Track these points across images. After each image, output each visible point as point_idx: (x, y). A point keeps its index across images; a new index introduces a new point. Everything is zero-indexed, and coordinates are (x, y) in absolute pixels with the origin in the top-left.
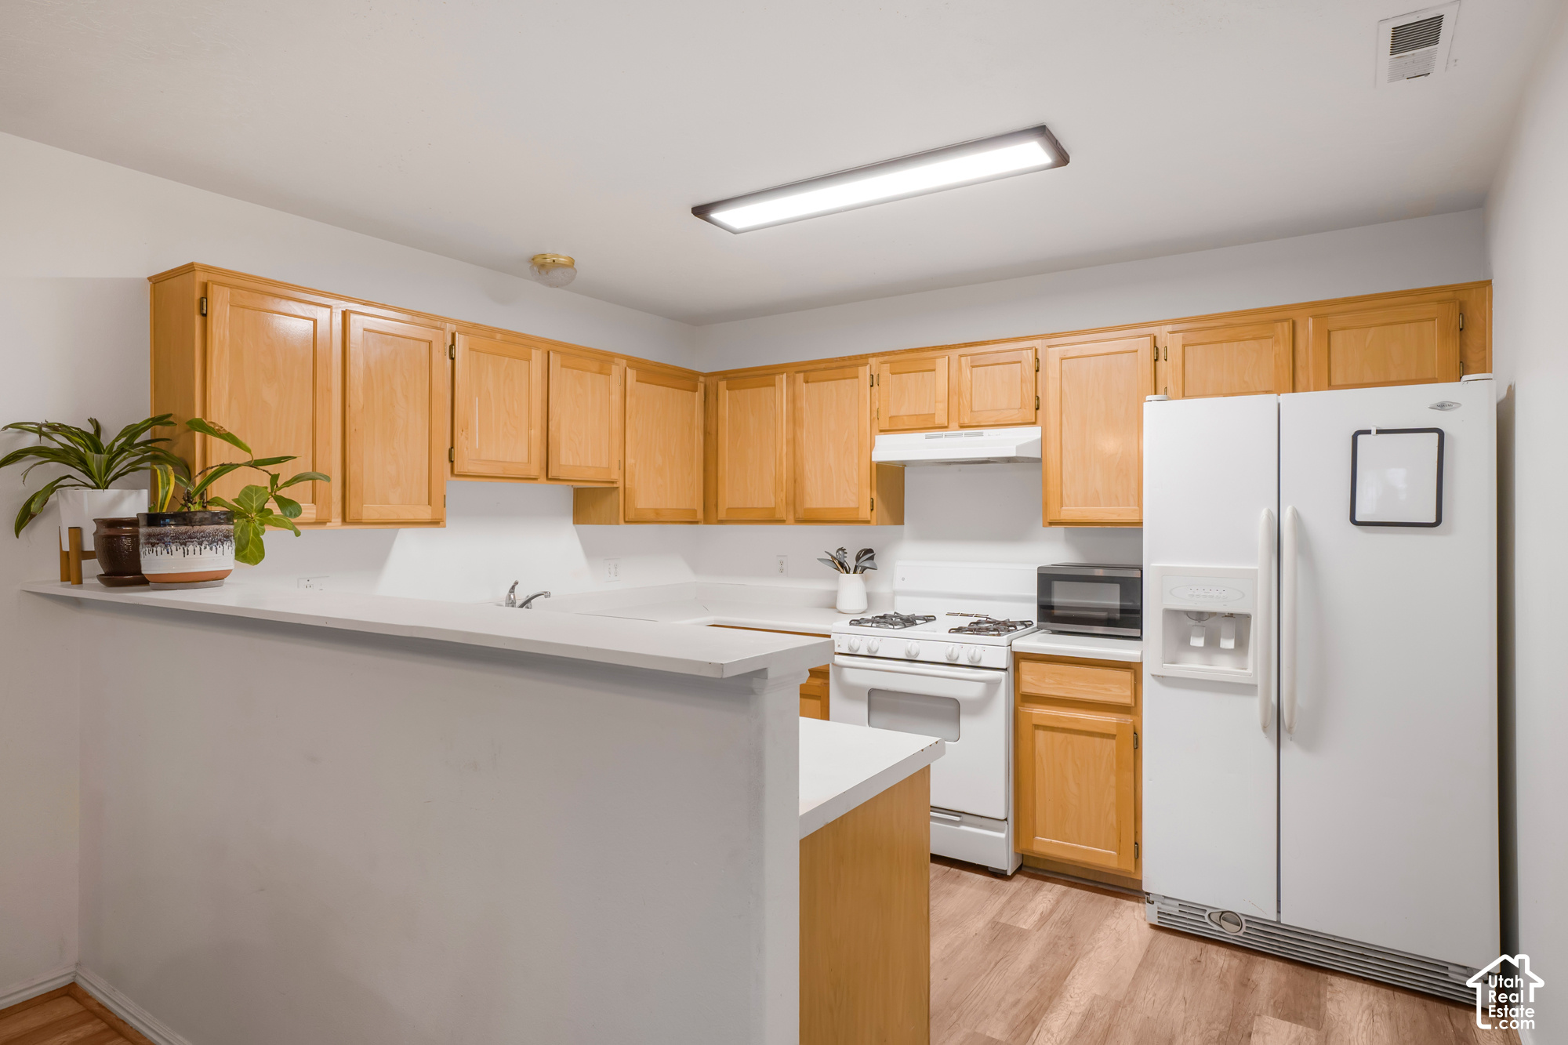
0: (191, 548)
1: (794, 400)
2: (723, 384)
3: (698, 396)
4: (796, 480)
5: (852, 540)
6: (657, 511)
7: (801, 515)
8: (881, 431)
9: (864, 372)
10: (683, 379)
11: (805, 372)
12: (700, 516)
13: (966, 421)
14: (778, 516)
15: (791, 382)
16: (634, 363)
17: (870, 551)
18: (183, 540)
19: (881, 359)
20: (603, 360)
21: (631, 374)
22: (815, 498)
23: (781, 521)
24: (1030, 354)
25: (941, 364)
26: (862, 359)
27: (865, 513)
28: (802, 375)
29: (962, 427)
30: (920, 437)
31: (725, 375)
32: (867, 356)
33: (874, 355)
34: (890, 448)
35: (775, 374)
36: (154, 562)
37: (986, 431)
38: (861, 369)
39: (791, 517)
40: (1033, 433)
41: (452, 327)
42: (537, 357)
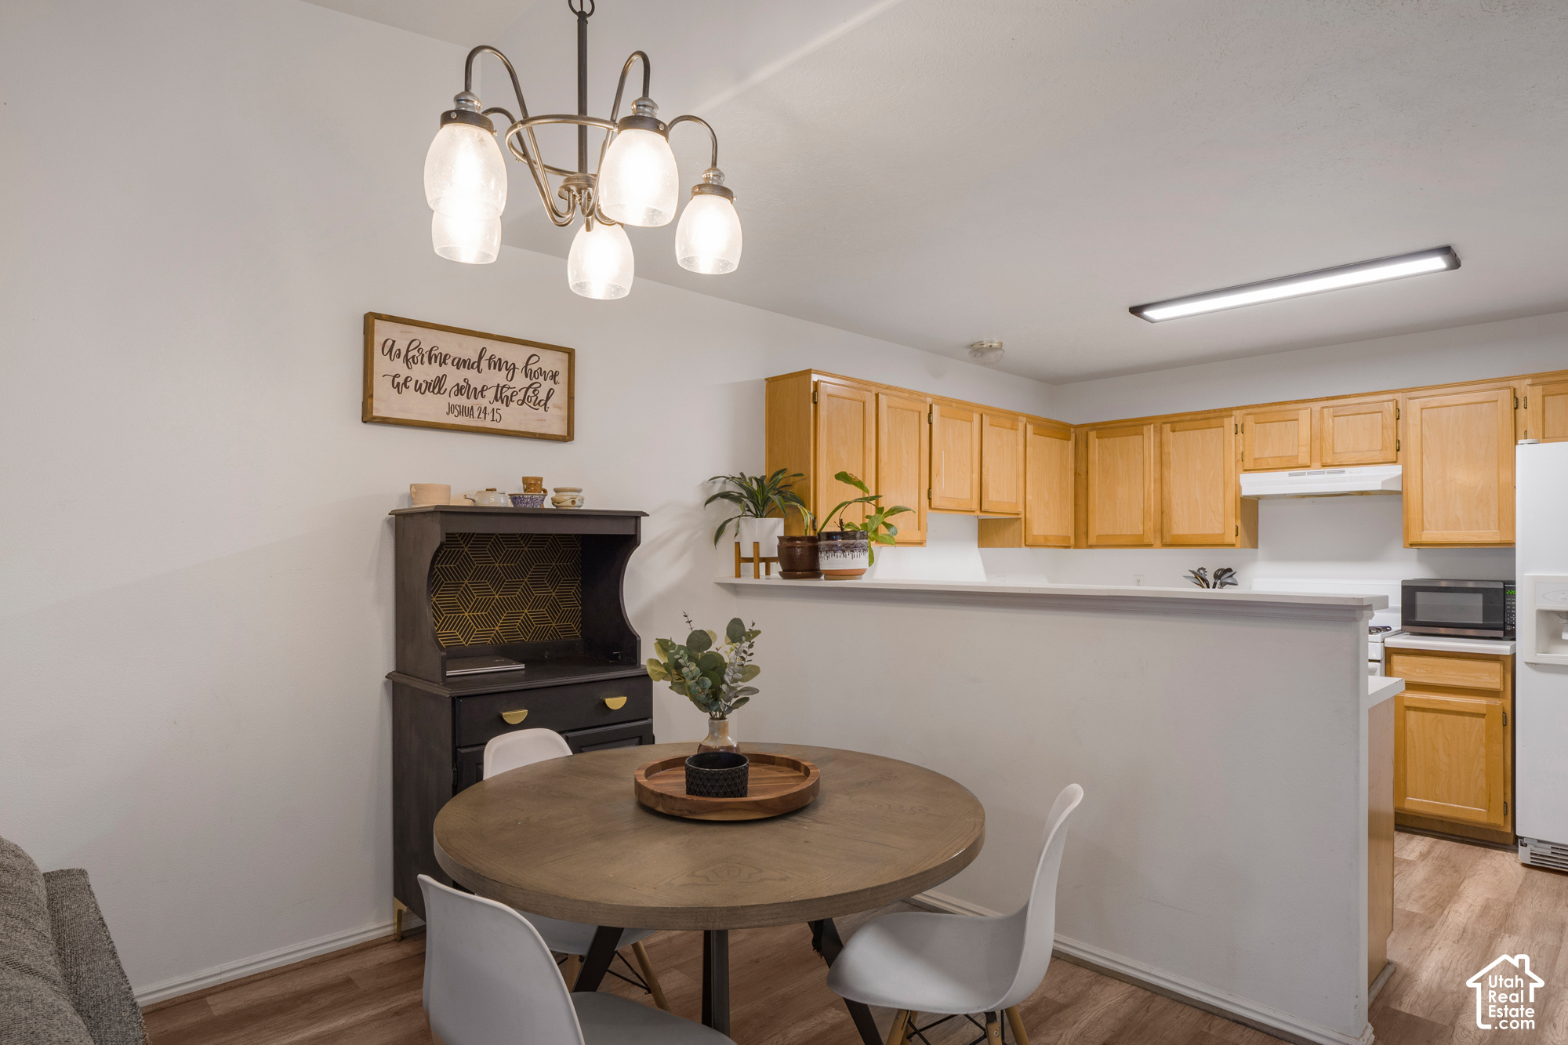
0: (855, 553)
1: (1161, 445)
2: (1092, 435)
3: (1071, 444)
4: (1163, 512)
5: (1212, 561)
6: (1046, 537)
7: (1168, 540)
8: (1245, 470)
9: (1229, 423)
10: (1060, 431)
11: (1171, 422)
12: (1072, 542)
13: (1329, 461)
14: (1146, 541)
15: (1159, 431)
16: (1031, 419)
17: (1229, 570)
18: (845, 549)
19: (1244, 411)
20: (1013, 416)
21: (1029, 427)
22: (1181, 526)
23: (1150, 546)
24: (1391, 406)
25: (1304, 415)
26: (1227, 412)
27: (1230, 537)
28: (1169, 425)
29: (1324, 466)
30: (1285, 474)
31: (1094, 426)
32: (1232, 409)
33: (1238, 408)
34: (1253, 484)
35: (1143, 425)
36: (827, 562)
37: (1347, 469)
38: (1226, 420)
39: (1158, 542)
40: (1396, 470)
41: (929, 400)
42: (976, 418)
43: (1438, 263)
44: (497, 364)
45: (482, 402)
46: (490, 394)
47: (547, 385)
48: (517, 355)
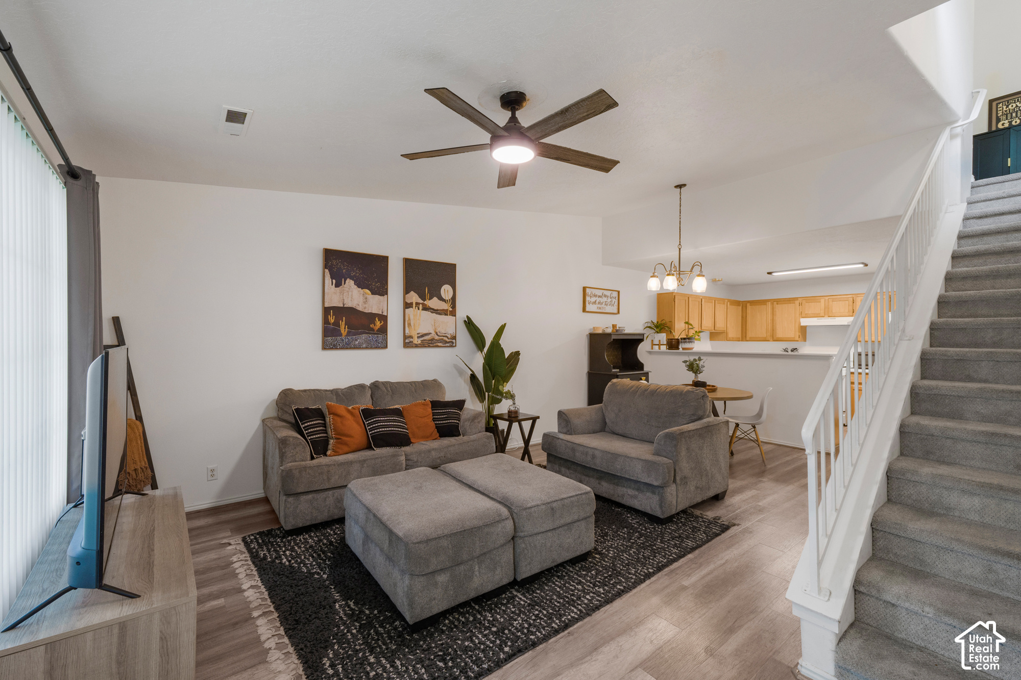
0: (688, 344)
1: (773, 309)
2: (748, 304)
3: (741, 307)
4: (773, 330)
5: (790, 345)
6: (733, 338)
7: (775, 339)
8: (802, 317)
9: (797, 302)
10: (737, 303)
12: (741, 339)
13: (831, 315)
14: (767, 339)
15: (772, 304)
16: (729, 300)
17: (796, 349)
18: (689, 342)
19: (802, 299)
20: (723, 300)
21: (728, 303)
22: (780, 334)
23: (769, 341)
24: (851, 299)
25: (822, 301)
26: (796, 299)
27: (797, 338)
28: (776, 302)
29: (829, 317)
30: (816, 319)
31: (749, 302)
32: (798, 298)
33: (800, 298)
34: (804, 322)
35: (766, 302)
36: (682, 346)
37: (836, 318)
38: (796, 301)
39: (772, 340)
40: (851, 319)
41: (701, 298)
42: (714, 301)
43: (862, 266)
44: (605, 296)
45: (603, 306)
46: (604, 303)
47: (614, 300)
48: (608, 293)
